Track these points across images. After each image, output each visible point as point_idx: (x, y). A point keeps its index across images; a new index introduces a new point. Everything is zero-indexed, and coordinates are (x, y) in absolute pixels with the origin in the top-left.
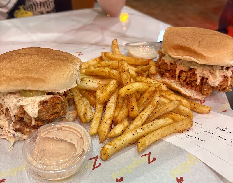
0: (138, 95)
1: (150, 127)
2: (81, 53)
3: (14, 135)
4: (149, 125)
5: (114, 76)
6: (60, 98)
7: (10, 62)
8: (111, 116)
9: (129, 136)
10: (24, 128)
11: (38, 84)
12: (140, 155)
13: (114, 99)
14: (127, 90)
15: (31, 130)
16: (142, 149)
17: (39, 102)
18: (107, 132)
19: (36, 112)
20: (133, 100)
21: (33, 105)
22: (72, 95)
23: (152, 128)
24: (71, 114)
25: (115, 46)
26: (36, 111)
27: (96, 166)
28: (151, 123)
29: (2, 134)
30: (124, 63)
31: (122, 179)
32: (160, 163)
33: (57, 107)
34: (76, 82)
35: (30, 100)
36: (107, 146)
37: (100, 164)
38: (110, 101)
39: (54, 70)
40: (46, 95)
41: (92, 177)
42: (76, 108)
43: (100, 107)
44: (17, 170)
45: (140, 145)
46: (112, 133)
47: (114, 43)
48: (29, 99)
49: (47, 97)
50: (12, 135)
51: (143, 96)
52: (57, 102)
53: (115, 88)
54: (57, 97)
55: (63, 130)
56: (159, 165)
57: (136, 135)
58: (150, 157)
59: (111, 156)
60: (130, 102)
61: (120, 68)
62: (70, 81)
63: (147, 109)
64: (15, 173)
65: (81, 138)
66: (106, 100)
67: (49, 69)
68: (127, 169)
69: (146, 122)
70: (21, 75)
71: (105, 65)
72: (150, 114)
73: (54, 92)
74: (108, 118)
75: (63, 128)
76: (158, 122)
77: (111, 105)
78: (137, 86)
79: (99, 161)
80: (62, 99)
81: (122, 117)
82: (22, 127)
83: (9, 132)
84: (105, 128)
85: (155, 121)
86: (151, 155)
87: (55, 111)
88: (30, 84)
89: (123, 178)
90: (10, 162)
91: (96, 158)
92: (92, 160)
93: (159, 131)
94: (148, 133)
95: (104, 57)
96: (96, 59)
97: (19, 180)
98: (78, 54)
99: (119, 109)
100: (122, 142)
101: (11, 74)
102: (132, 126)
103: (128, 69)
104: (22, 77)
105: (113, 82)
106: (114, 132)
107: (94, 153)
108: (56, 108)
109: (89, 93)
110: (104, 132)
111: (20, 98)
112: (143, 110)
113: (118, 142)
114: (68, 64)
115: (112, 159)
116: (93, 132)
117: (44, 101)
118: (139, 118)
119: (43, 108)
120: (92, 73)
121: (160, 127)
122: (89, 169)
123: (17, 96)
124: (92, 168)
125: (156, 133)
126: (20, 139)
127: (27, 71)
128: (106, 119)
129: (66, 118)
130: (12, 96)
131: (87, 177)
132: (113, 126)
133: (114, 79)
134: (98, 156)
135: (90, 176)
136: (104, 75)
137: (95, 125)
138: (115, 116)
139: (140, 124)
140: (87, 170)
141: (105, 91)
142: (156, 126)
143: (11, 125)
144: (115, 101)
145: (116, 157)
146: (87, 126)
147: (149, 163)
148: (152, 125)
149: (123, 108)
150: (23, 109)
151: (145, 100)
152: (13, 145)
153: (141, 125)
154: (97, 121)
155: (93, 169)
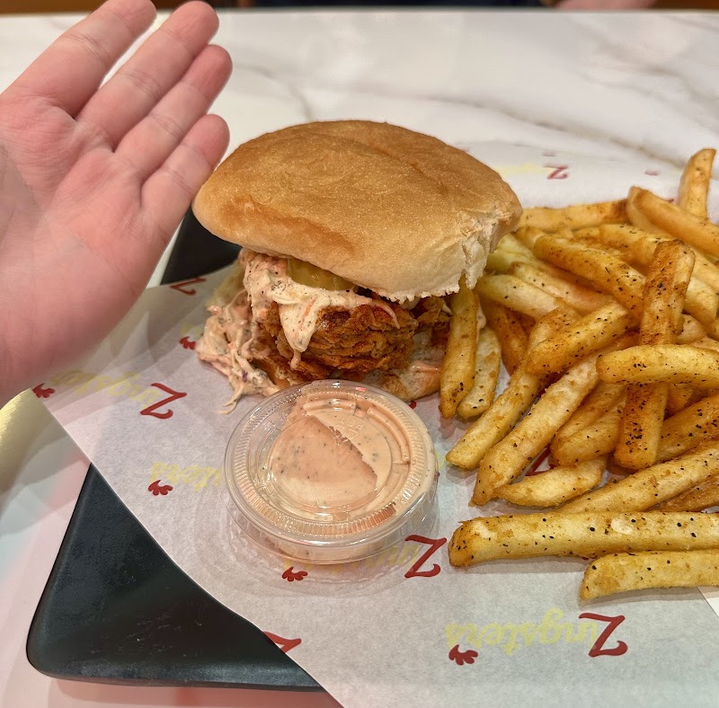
0: (683, 392)
1: (670, 527)
2: (561, 169)
3: (245, 375)
4: (671, 521)
5: (619, 293)
6: (390, 316)
7: (288, 159)
8: (545, 434)
9: (572, 529)
10: (275, 364)
11: (334, 254)
12: (581, 606)
13: (589, 374)
14: (631, 363)
15: (289, 380)
16: (595, 591)
17: (323, 310)
18: (506, 479)
19: (303, 337)
20: (651, 406)
21: (303, 310)
22: (448, 315)
23: (677, 535)
24: (422, 375)
25: (698, 173)
26: (306, 333)
27: (420, 570)
28: (679, 517)
29: (221, 359)
30: (681, 253)
31: (469, 657)
32: (634, 672)
33: (371, 341)
34: (458, 277)
35: (300, 295)
36: (480, 529)
37: (437, 570)
38: (567, 378)
39: (396, 220)
40: (351, 291)
41: (388, 599)
42: (441, 362)
43: (525, 384)
44: (212, 477)
45: (594, 575)
46: (520, 491)
47: (697, 164)
48: (301, 290)
49: (350, 299)
50: (240, 374)
51: (703, 405)
52: (376, 325)
53: (605, 336)
54: (382, 310)
55: (369, 417)
56: (623, 679)
57: (599, 536)
58: (612, 634)
59: (485, 561)
60: (637, 410)
61: (655, 268)
62: (435, 271)
63: (696, 457)
64: (203, 483)
65: (408, 463)
66: (554, 366)
67: (382, 213)
68: (508, 633)
69: (670, 504)
70: (294, 211)
71: (614, 238)
72: (698, 483)
73: (373, 290)
74: (530, 432)
75: (371, 412)
76: (715, 523)
77: (566, 394)
78: (686, 360)
79: (439, 557)
80: (395, 319)
81: (581, 451)
82: (272, 363)
83: (236, 361)
84: (506, 462)
85: (703, 516)
86: (618, 628)
87: (363, 350)
88: (312, 244)
89: (476, 654)
90: (206, 446)
91: (436, 544)
92: (420, 545)
93: (695, 558)
94: (651, 548)
95: (632, 208)
96: (599, 207)
97: (202, 507)
98: (552, 170)
99: (591, 415)
100: (537, 536)
101: (271, 199)
102: (604, 499)
103: (686, 284)
104: (294, 216)
105: (611, 313)
106: (530, 491)
107: (438, 526)
108: (366, 343)
109: (513, 323)
110: (493, 476)
111: (281, 279)
112: (678, 456)
113: (523, 531)
114: (453, 210)
115: (484, 573)
116: (460, 460)
117: (339, 310)
118: (646, 480)
119: (327, 331)
120: (554, 256)
121: (710, 544)
122: (397, 569)
123: (279, 270)
124: (408, 569)
125: (679, 559)
126: (260, 391)
127: (319, 201)
128: (522, 433)
129: (401, 380)
130: (265, 265)
131: (377, 592)
132: (543, 466)
133: (619, 302)
134: (444, 540)
135: (387, 592)
136: (590, 276)
137: (478, 438)
138: (562, 436)
139: (637, 503)
140: (389, 568)
141: (565, 336)
142: (693, 535)
143: (246, 345)
144: (588, 384)
145: (499, 575)
146: (457, 429)
147: (595, 652)
148: (679, 525)
149: (603, 419)
150: (277, 314)
151: (702, 421)
152: (238, 400)
153: (641, 506)
154: (492, 427)
155: (408, 575)
